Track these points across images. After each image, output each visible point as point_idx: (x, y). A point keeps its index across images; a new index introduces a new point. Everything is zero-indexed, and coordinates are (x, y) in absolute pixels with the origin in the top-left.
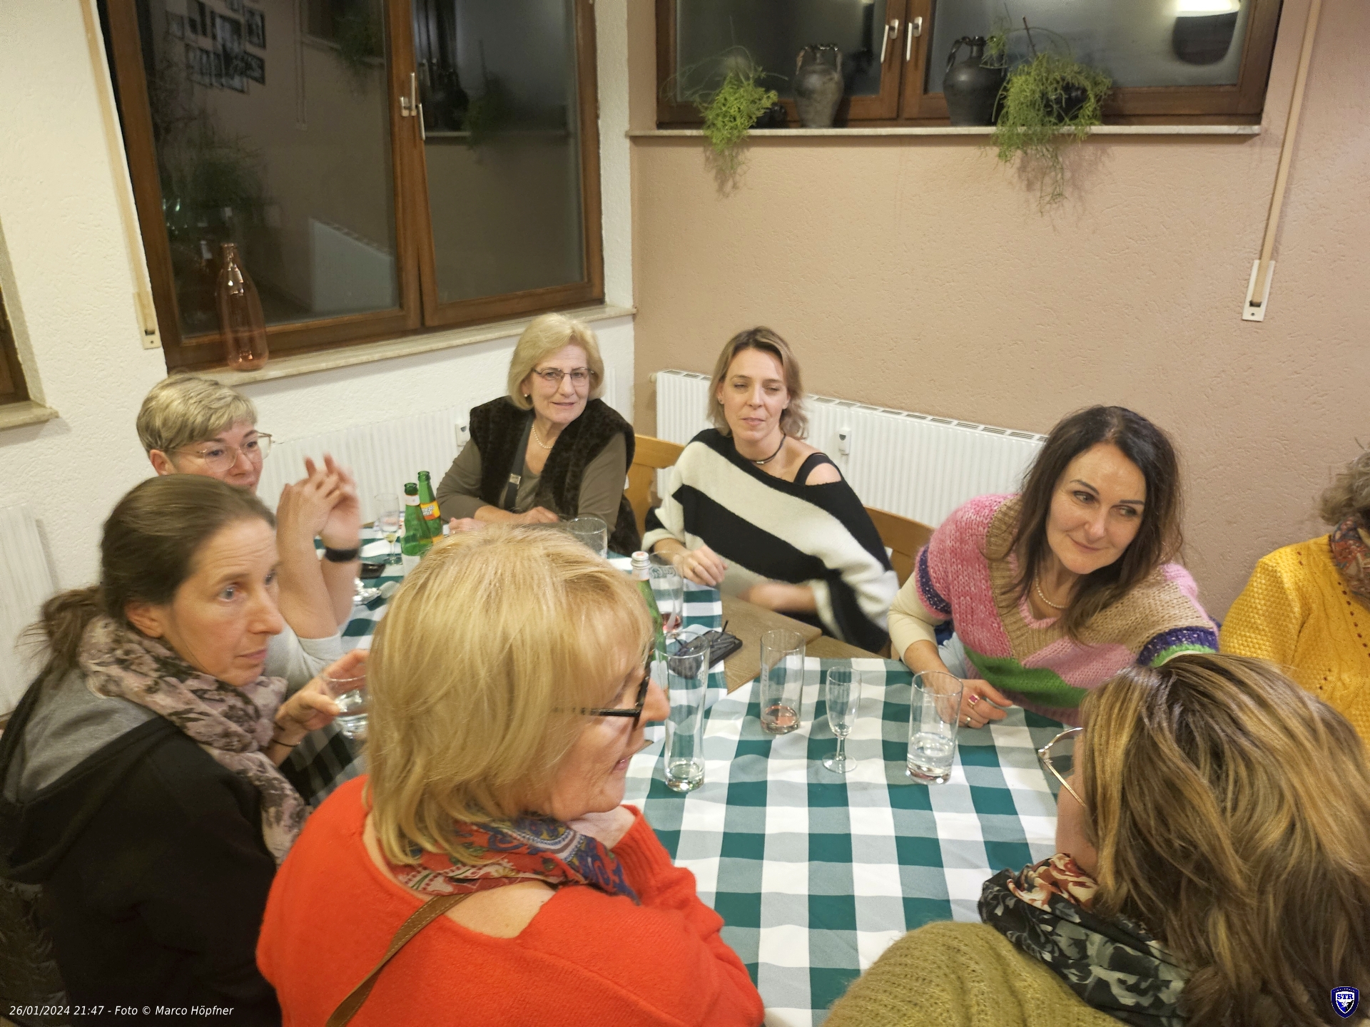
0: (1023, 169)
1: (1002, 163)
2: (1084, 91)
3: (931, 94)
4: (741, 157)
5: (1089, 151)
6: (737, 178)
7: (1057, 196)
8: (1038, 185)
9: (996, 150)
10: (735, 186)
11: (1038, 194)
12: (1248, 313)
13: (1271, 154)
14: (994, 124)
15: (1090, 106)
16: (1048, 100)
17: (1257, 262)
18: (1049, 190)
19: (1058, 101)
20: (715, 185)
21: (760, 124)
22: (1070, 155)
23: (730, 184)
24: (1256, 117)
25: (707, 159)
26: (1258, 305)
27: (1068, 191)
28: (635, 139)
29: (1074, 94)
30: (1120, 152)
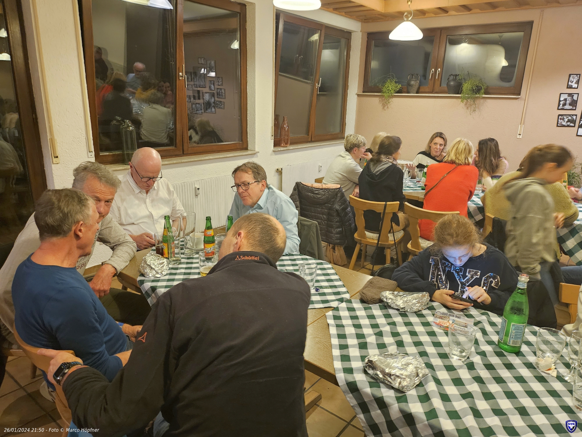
0: (466, 104)
1: (461, 103)
2: (481, 87)
3: (442, 87)
4: (390, 100)
5: (482, 101)
6: (388, 105)
7: (474, 111)
8: (469, 108)
9: (460, 100)
10: (388, 108)
11: (470, 110)
12: (518, 136)
13: (523, 102)
14: (460, 94)
15: (483, 91)
16: (473, 89)
17: (520, 125)
18: (472, 109)
19: (476, 89)
20: (382, 107)
21: (398, 92)
22: (477, 102)
23: (386, 107)
24: (519, 94)
25: (380, 101)
26: (521, 135)
27: (477, 110)
28: (358, 95)
29: (479, 88)
30: (489, 101)
